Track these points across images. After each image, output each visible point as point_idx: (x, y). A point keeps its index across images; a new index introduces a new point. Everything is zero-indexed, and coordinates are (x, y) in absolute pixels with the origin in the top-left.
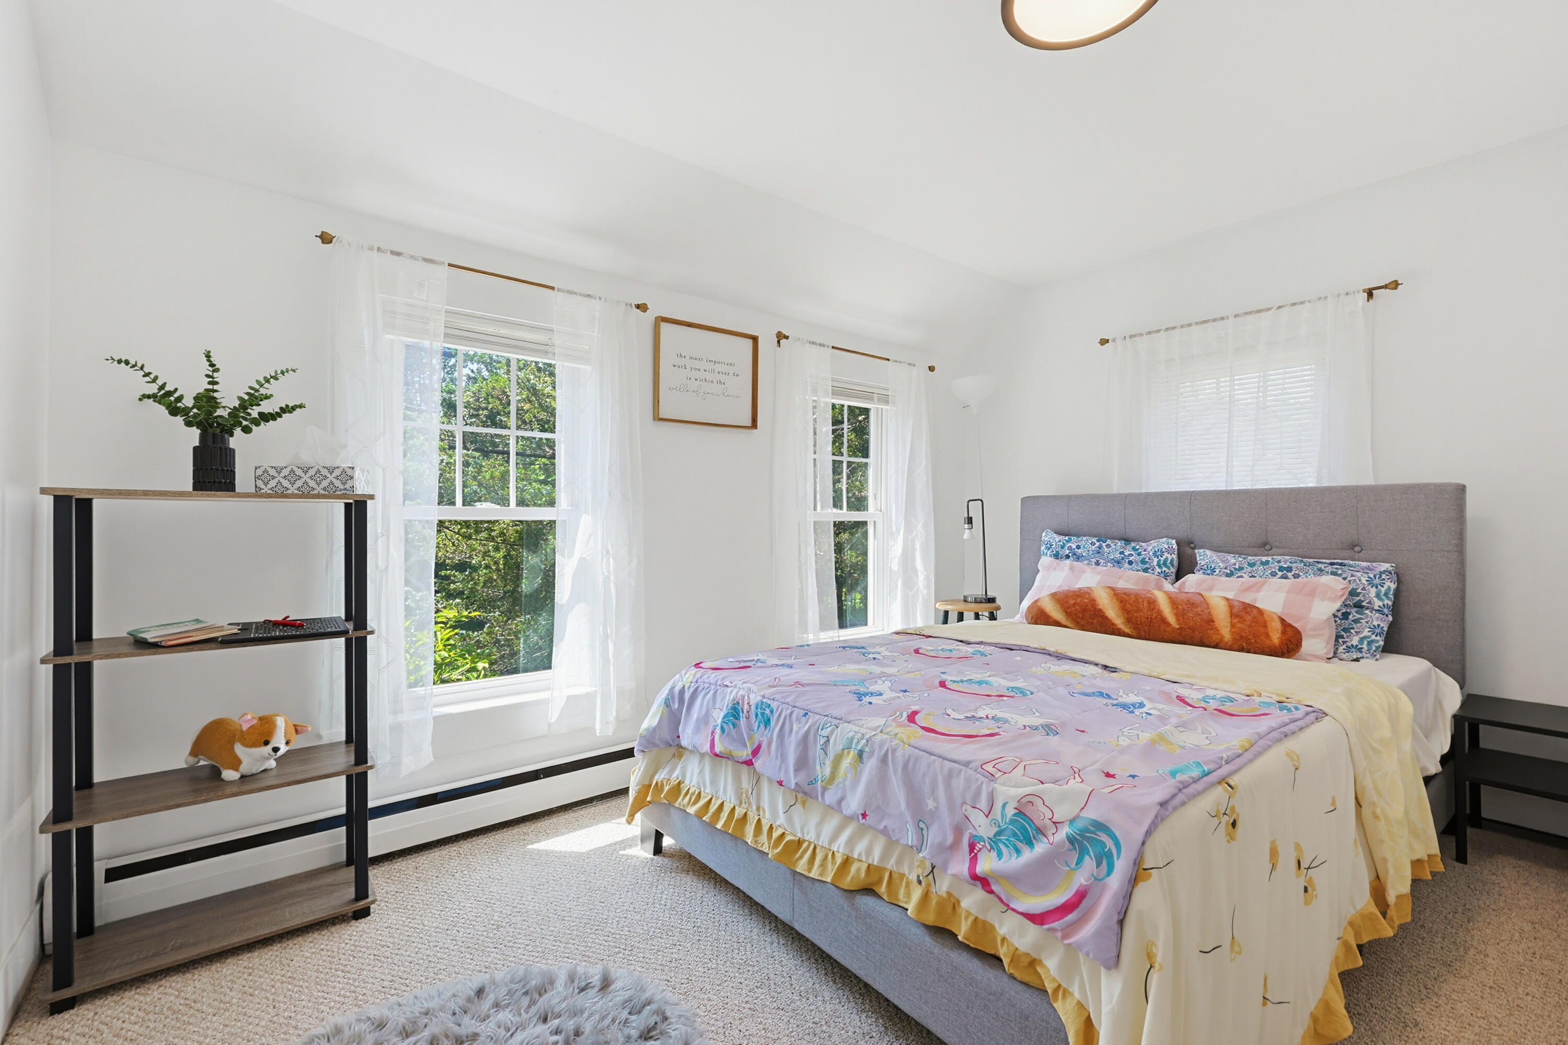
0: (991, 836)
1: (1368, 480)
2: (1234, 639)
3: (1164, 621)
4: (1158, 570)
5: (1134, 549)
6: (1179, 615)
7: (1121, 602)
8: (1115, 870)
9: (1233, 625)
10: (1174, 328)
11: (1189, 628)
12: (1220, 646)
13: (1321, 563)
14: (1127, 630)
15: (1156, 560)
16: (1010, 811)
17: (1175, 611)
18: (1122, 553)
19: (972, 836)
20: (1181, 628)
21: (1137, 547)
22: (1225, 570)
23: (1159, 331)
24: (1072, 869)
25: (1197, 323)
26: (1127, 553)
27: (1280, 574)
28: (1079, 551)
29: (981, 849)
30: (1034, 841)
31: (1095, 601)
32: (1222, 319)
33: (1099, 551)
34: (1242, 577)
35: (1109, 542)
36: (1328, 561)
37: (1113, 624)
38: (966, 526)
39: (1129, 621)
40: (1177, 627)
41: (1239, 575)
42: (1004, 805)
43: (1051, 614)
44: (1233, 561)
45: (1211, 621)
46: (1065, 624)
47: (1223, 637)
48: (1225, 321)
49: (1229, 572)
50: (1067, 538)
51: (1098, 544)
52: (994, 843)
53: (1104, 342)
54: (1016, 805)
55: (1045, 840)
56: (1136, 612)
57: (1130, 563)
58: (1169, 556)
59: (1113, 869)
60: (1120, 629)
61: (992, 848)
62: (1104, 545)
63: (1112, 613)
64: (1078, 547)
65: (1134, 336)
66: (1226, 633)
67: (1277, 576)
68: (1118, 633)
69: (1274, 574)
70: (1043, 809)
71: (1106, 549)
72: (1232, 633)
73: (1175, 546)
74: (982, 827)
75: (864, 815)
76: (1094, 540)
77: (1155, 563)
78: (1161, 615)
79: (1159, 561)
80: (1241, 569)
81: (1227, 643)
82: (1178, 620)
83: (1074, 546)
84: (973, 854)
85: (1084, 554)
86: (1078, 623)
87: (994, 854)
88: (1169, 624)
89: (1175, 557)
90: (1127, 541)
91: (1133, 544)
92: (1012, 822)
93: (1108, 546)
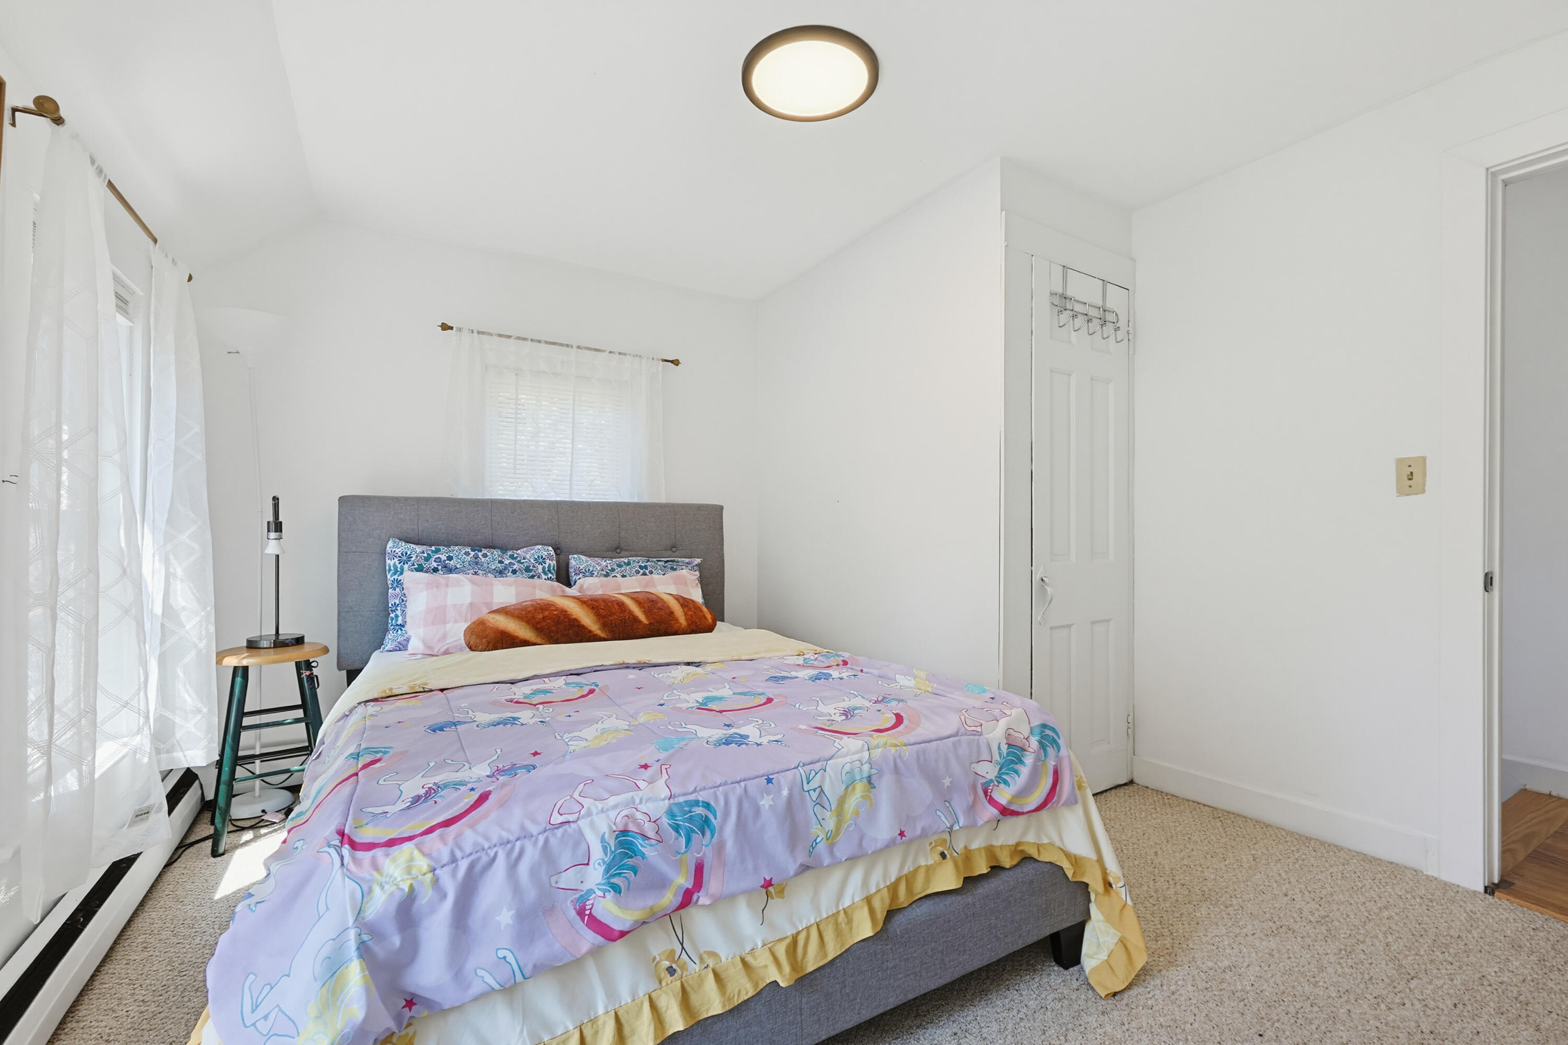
0: (996, 774)
1: (646, 499)
2: (689, 625)
3: (636, 619)
4: (544, 577)
5: (512, 557)
6: (647, 612)
7: (593, 608)
8: (1061, 746)
9: (686, 614)
10: (525, 339)
11: (657, 622)
12: (679, 632)
13: (661, 561)
14: (603, 635)
15: (540, 567)
16: (1004, 748)
17: (643, 610)
18: (501, 562)
19: (983, 784)
20: (650, 623)
21: (515, 555)
22: (602, 572)
23: (509, 337)
24: (1044, 760)
25: (546, 342)
26: (507, 562)
27: (642, 571)
28: (452, 563)
29: (992, 790)
30: (1022, 758)
31: (566, 611)
32: (567, 346)
33: (476, 562)
34: (615, 576)
35: (484, 551)
36: (665, 559)
37: (590, 631)
38: (273, 535)
39: (604, 625)
40: (647, 623)
41: (613, 575)
42: (999, 748)
43: (516, 634)
44: (605, 564)
45: (672, 613)
46: (535, 641)
47: (681, 624)
48: (570, 349)
49: (605, 573)
50: (433, 548)
51: (472, 553)
52: (1000, 779)
53: (445, 327)
54: (1005, 741)
55: (1028, 753)
56: (610, 616)
57: (514, 572)
58: (550, 562)
59: (1060, 747)
60: (596, 635)
61: (999, 782)
62: (480, 554)
63: (587, 620)
64: (450, 558)
65: (483, 333)
66: (683, 621)
67: (641, 573)
68: (596, 639)
69: (637, 572)
70: (1016, 734)
71: (483, 559)
72: (687, 620)
73: (552, 553)
74: (988, 771)
75: (902, 834)
76: (468, 549)
77: (540, 570)
78: (633, 615)
79: (544, 569)
80: (613, 570)
81: (684, 629)
82: (647, 617)
83: (443, 558)
84: (988, 797)
85: (458, 566)
86: (552, 637)
87: (1002, 786)
88: (640, 622)
89: (555, 562)
90: (504, 549)
91: (510, 553)
92: (1008, 754)
93: (485, 556)
